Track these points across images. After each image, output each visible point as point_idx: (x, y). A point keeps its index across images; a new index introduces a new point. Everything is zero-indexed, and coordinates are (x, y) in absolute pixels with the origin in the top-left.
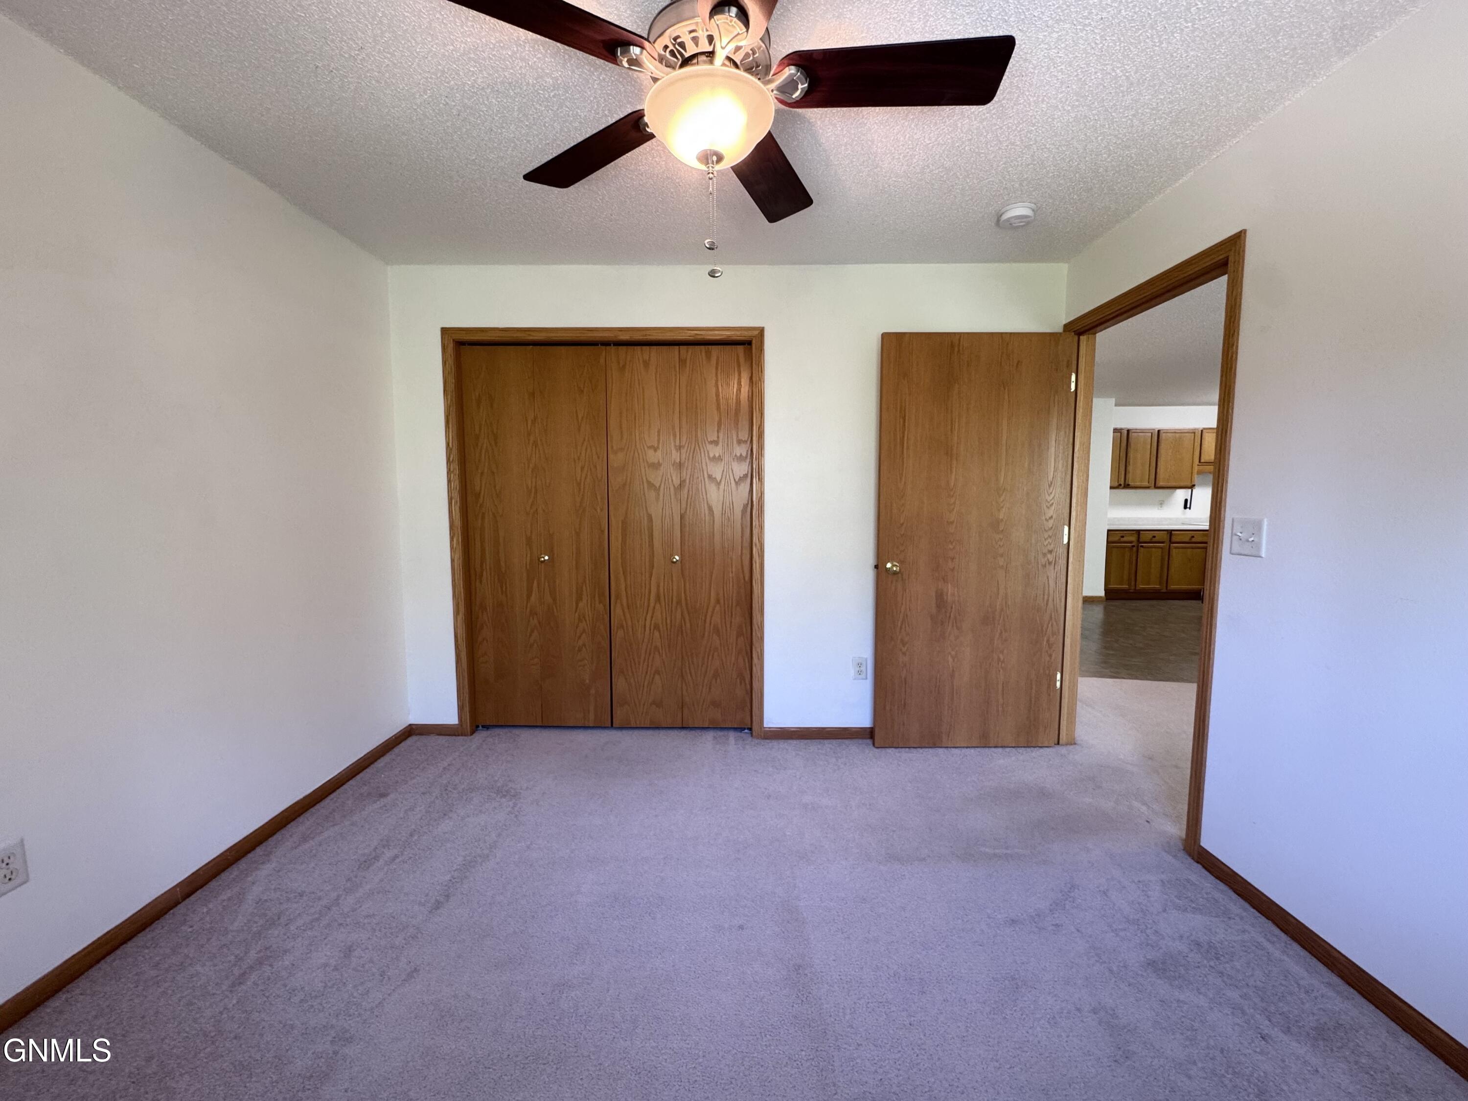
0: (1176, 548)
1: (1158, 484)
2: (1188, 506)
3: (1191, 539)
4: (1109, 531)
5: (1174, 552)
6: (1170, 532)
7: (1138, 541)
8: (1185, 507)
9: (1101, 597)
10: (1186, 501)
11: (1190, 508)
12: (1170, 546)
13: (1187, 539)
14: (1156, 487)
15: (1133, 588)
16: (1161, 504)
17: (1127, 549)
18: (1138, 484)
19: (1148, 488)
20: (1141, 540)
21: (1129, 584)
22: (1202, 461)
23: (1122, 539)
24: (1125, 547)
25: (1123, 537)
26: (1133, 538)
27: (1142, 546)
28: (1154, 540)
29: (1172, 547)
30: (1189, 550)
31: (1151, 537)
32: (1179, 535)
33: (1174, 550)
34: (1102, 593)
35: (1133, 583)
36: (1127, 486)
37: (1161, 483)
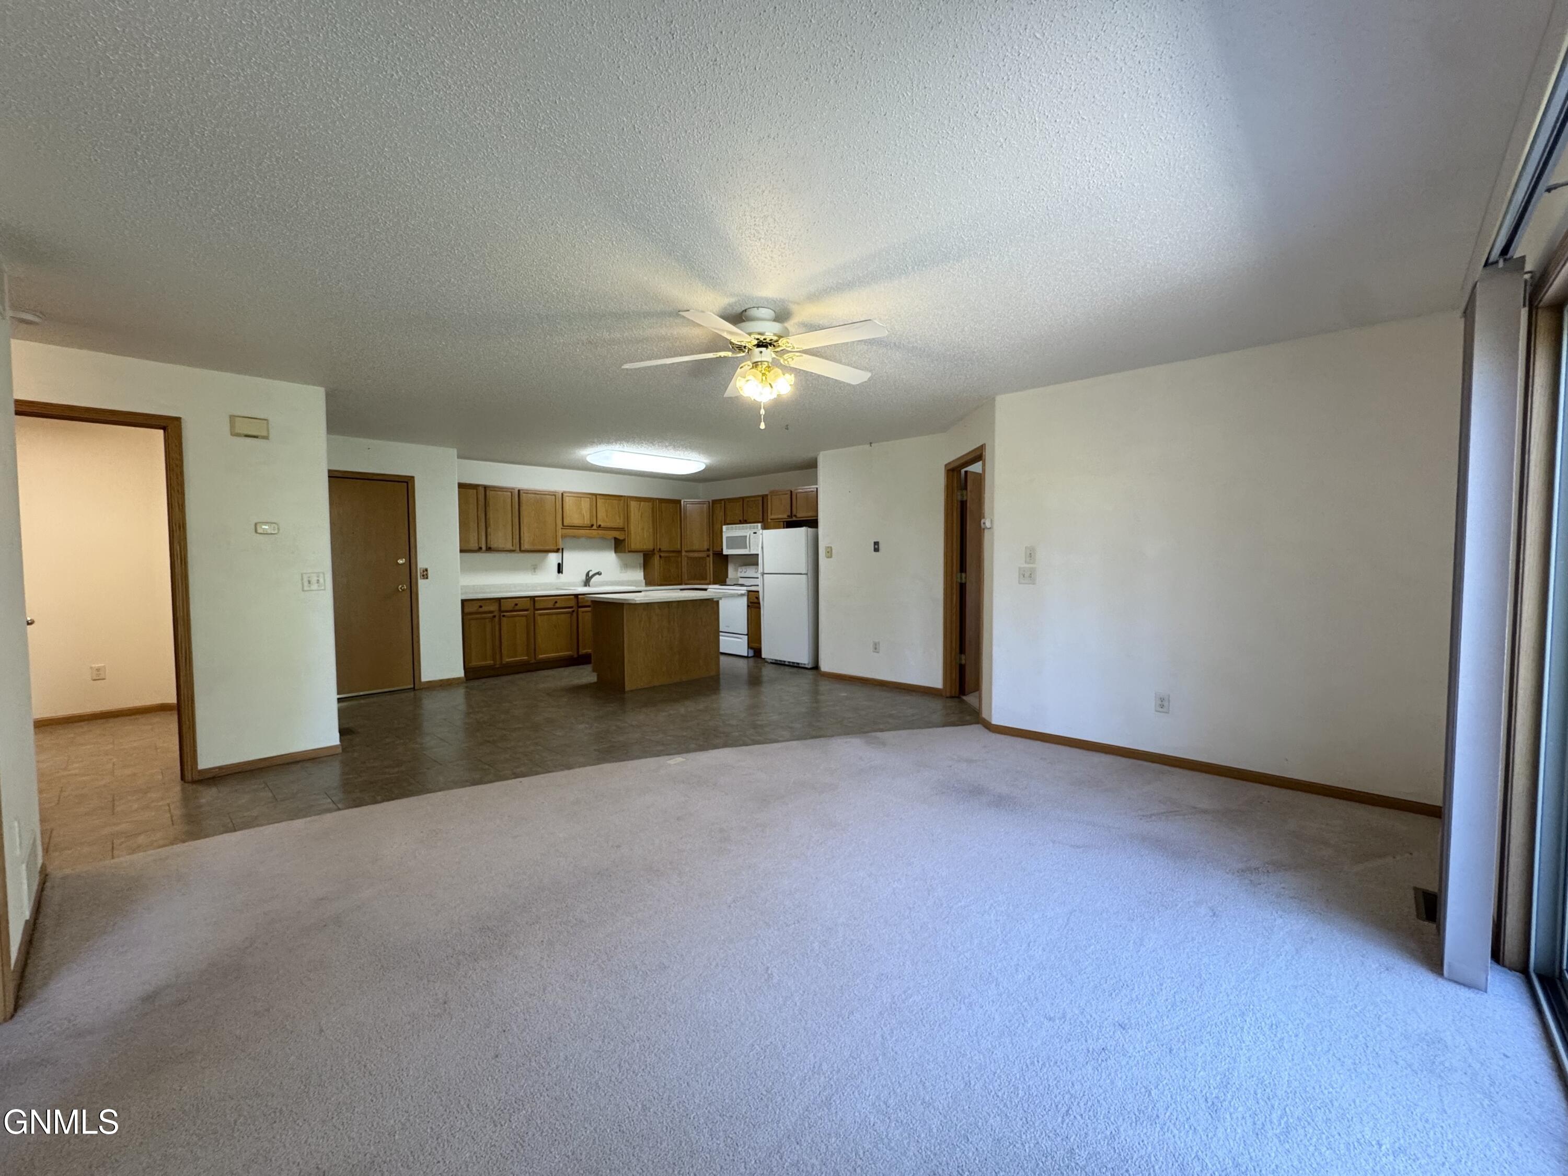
0: (541, 615)
1: (523, 549)
2: (562, 568)
3: (554, 605)
4: (463, 602)
5: (539, 619)
6: (533, 598)
7: (500, 610)
8: (559, 570)
9: (459, 679)
10: (559, 565)
11: (562, 573)
12: (534, 614)
13: (551, 605)
14: (521, 551)
15: (498, 662)
16: (536, 569)
17: (487, 620)
19: (511, 551)
20: (503, 609)
21: (494, 659)
22: (565, 524)
23: (481, 610)
24: (485, 618)
25: (481, 607)
26: (494, 607)
27: (504, 616)
28: (517, 608)
29: (536, 615)
30: (554, 617)
31: (513, 605)
32: (540, 600)
33: (539, 617)
34: (460, 673)
35: (498, 657)
36: (489, 549)
37: (526, 546)
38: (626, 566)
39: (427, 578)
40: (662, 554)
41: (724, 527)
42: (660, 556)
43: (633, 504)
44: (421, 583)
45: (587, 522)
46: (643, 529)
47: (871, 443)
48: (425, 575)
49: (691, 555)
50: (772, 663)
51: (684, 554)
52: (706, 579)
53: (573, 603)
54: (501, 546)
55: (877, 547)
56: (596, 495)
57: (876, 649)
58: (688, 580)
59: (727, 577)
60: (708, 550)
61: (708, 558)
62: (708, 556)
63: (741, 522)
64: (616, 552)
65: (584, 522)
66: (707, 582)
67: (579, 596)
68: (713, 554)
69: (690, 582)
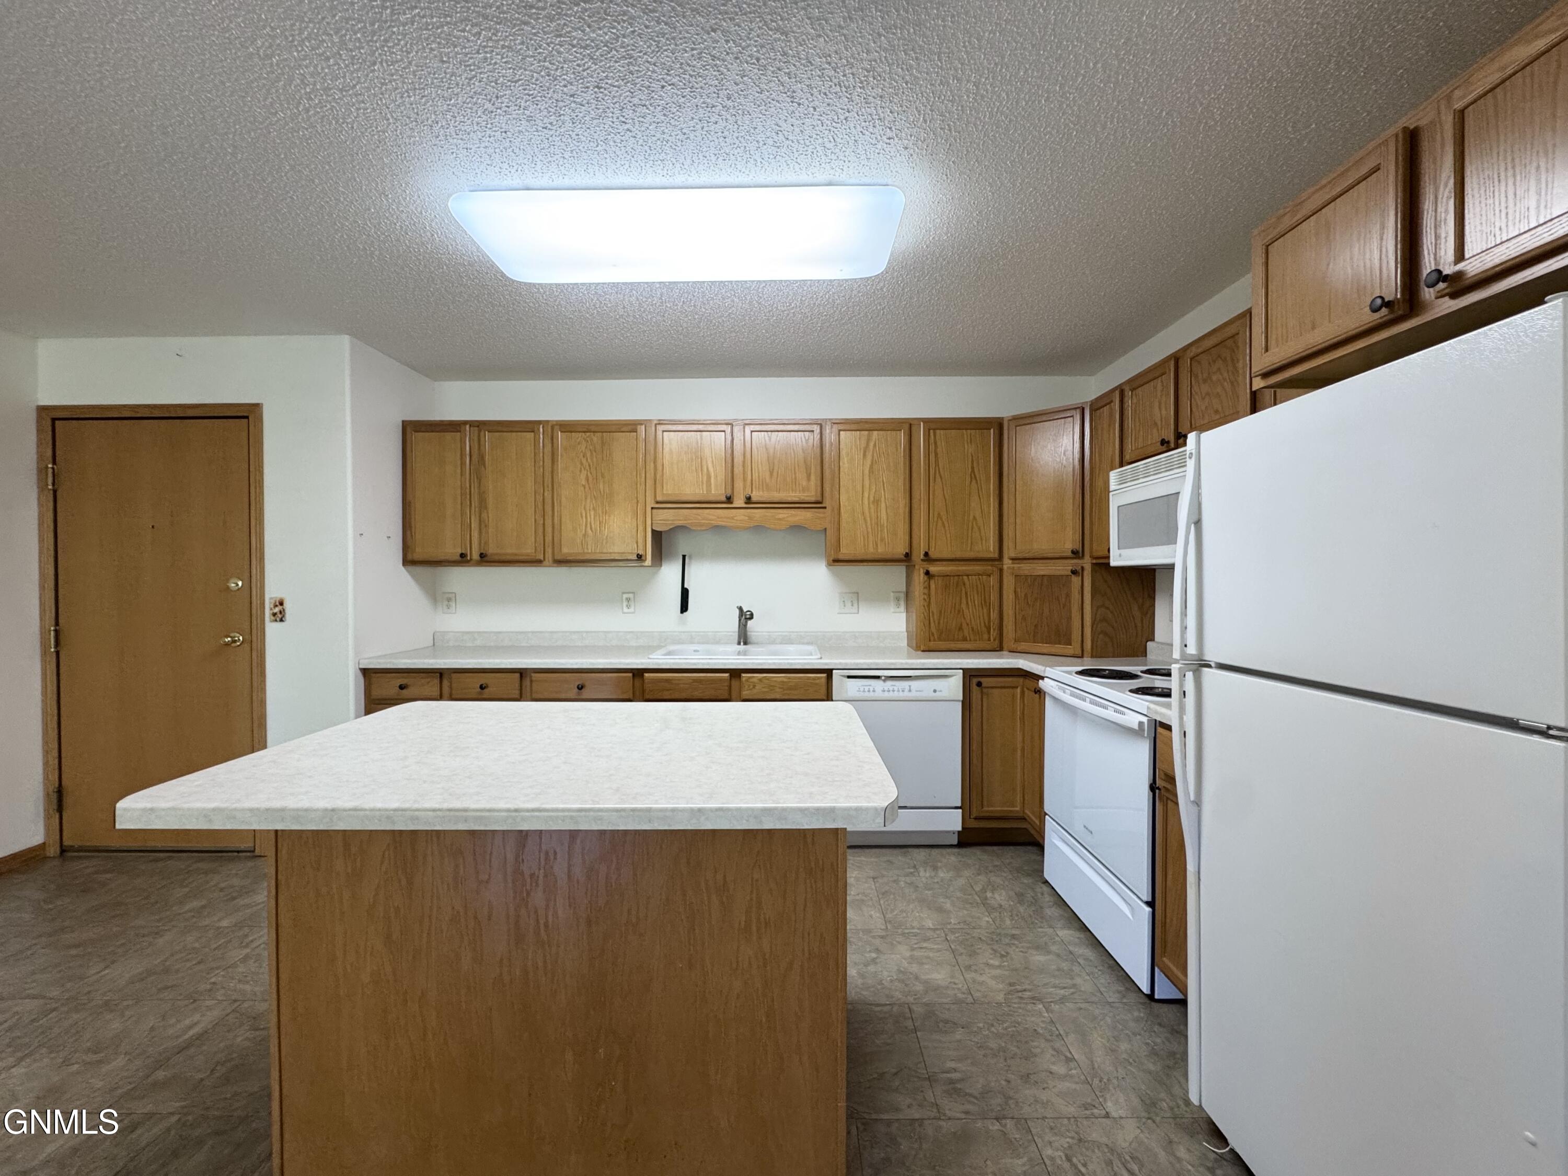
1: (559, 555)
3: (579, 693)
4: (366, 674)
8: (683, 609)
10: (685, 592)
13: (571, 694)
14: (555, 560)
16: (628, 600)
18: (509, 553)
20: (454, 693)
22: (661, 497)
23: (404, 694)
25: (404, 687)
26: (432, 689)
28: (487, 694)
31: (477, 686)
32: (545, 681)
36: (484, 559)
37: (565, 550)
38: (858, 596)
39: (281, 620)
40: (933, 569)
41: (1114, 478)
42: (927, 573)
44: (272, 629)
45: (717, 491)
46: (877, 502)
48: (280, 616)
49: (1026, 568)
51: (1007, 563)
52: (1070, 643)
53: (627, 692)
54: (510, 550)
58: (1016, 641)
59: (1151, 638)
60: (1076, 554)
61: (1076, 580)
62: (1077, 572)
63: (1163, 447)
64: (828, 564)
65: (709, 489)
66: (1069, 650)
67: (646, 675)
68: (1093, 564)
69: (1023, 646)
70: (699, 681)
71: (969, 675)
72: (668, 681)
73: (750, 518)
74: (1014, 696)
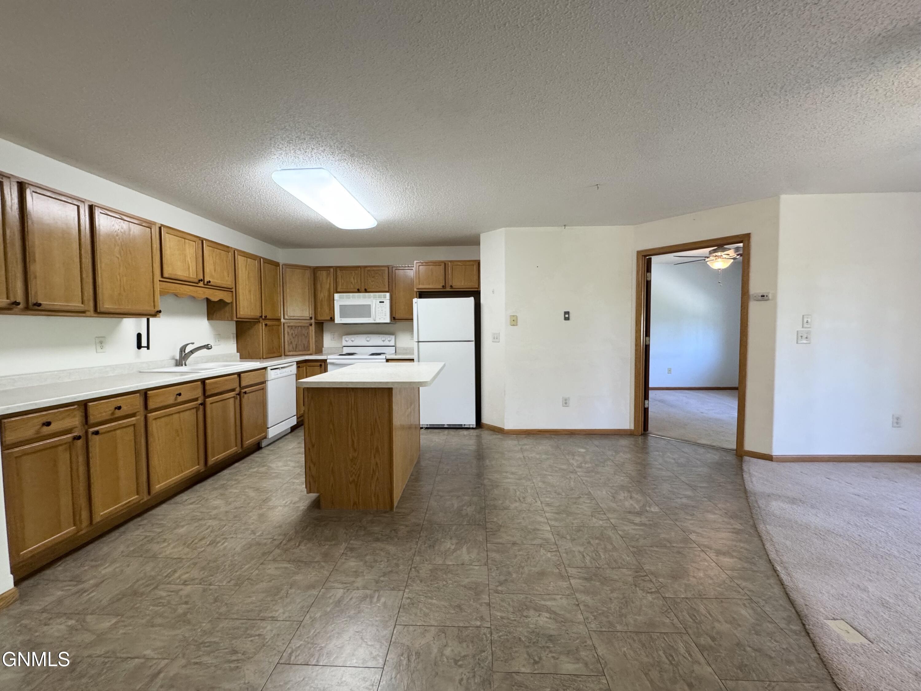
0: (156, 419)
1: (101, 308)
2: (144, 343)
3: (176, 399)
5: (154, 426)
6: (145, 394)
7: (87, 423)
8: (139, 346)
10: (139, 336)
11: (148, 347)
12: (146, 418)
13: (171, 401)
14: (97, 312)
15: (85, 523)
16: (101, 343)
17: (60, 448)
18: (58, 304)
19: (81, 313)
20: (91, 420)
21: (76, 520)
22: (166, 275)
23: (46, 431)
24: (55, 446)
25: (46, 424)
26: (73, 421)
27: (95, 432)
28: (118, 413)
29: (150, 420)
30: (176, 416)
31: (112, 409)
32: (157, 395)
33: (154, 422)
35: (85, 514)
37: (106, 305)
38: (220, 336)
41: (336, 296)
42: (266, 325)
43: (240, 260)
45: (193, 275)
46: (250, 291)
47: (565, 226)
49: (293, 322)
50: (427, 428)
51: (283, 322)
52: (309, 350)
53: (199, 393)
54: (59, 302)
55: (567, 316)
56: (202, 240)
57: (566, 403)
58: (290, 351)
59: (323, 347)
60: (311, 318)
61: (310, 327)
62: (311, 325)
63: (359, 291)
64: (208, 319)
65: (189, 274)
66: (309, 352)
67: (207, 381)
68: (315, 323)
69: (291, 353)
70: (226, 380)
71: (298, 363)
72: (215, 383)
73: (204, 293)
74: (303, 370)
